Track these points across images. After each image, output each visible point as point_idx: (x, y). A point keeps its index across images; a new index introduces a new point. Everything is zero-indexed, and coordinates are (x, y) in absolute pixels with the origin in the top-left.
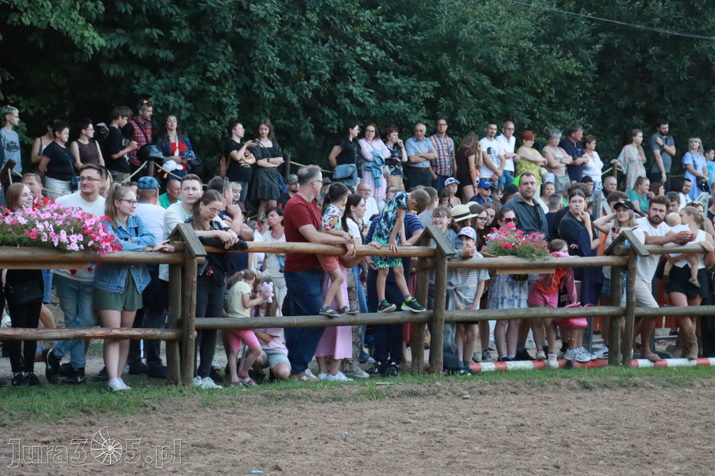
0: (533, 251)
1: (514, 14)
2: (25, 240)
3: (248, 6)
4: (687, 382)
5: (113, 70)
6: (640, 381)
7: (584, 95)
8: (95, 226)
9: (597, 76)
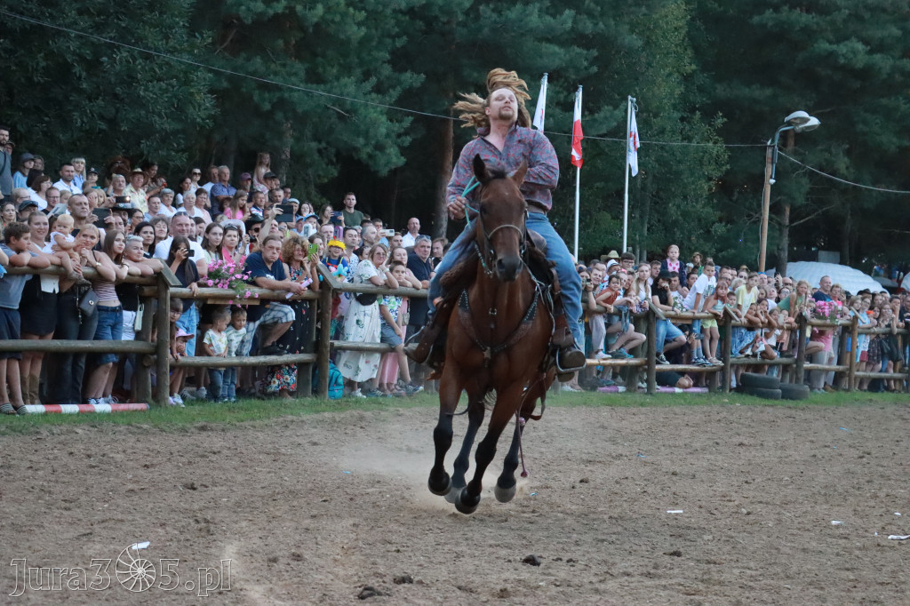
4: (32, 429)
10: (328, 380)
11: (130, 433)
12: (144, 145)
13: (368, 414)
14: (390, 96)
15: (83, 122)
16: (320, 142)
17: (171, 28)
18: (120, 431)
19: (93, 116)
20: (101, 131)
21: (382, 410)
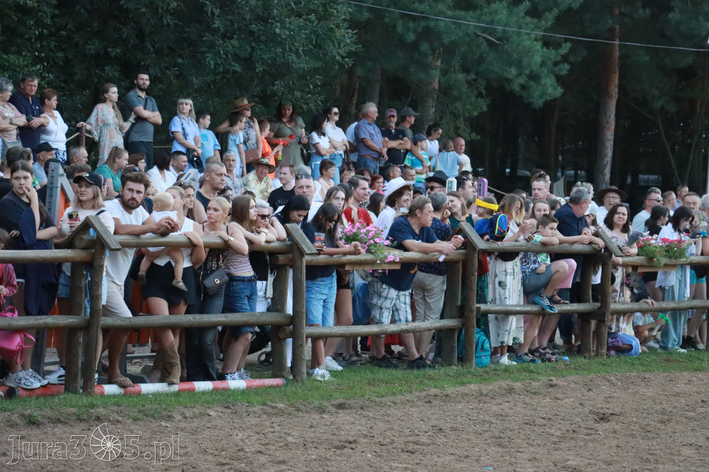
4: (164, 413)
6: (104, 413)
7: (41, 34)
9: (57, 12)
10: (474, 346)
11: (265, 413)
13: (518, 385)
14: (546, 20)
15: (216, 64)
16: (468, 73)
18: (255, 413)
19: (227, 55)
20: (235, 72)
21: (533, 380)
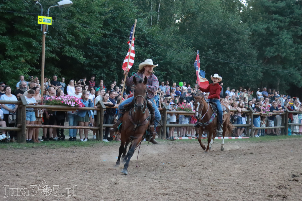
0: (188, 110)
1: (185, 57)
2: (61, 104)
3: (120, 53)
5: (87, 68)
8: (78, 101)
11: (246, 143)
12: (248, 84)
16: (285, 81)
17: (253, 60)
18: (243, 143)
19: (238, 79)
20: (239, 82)
